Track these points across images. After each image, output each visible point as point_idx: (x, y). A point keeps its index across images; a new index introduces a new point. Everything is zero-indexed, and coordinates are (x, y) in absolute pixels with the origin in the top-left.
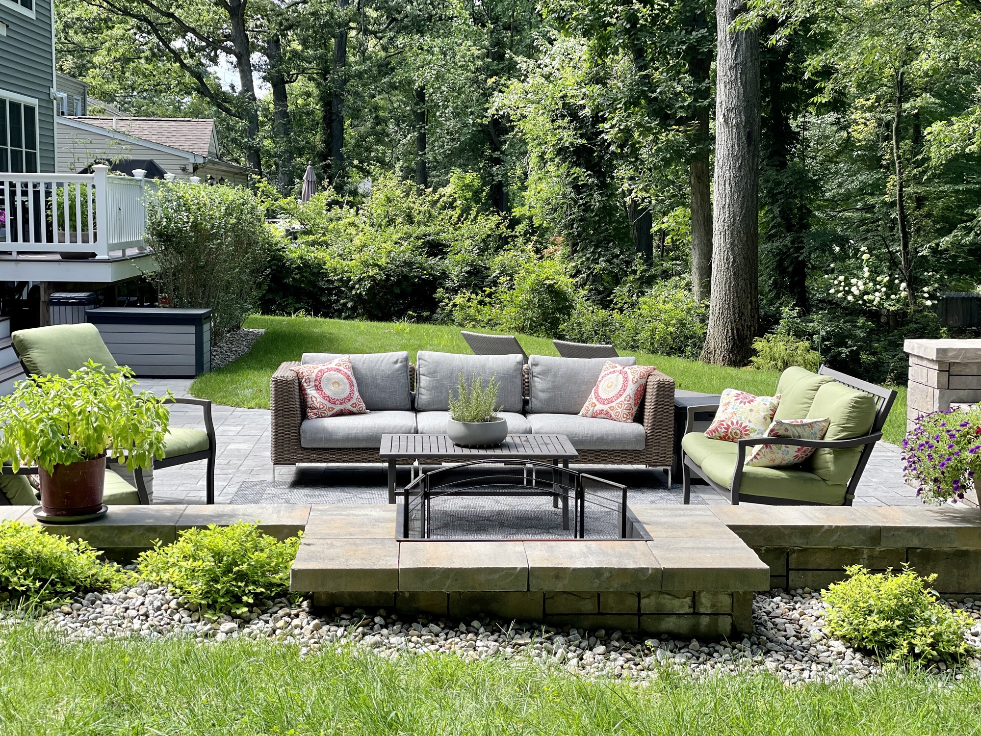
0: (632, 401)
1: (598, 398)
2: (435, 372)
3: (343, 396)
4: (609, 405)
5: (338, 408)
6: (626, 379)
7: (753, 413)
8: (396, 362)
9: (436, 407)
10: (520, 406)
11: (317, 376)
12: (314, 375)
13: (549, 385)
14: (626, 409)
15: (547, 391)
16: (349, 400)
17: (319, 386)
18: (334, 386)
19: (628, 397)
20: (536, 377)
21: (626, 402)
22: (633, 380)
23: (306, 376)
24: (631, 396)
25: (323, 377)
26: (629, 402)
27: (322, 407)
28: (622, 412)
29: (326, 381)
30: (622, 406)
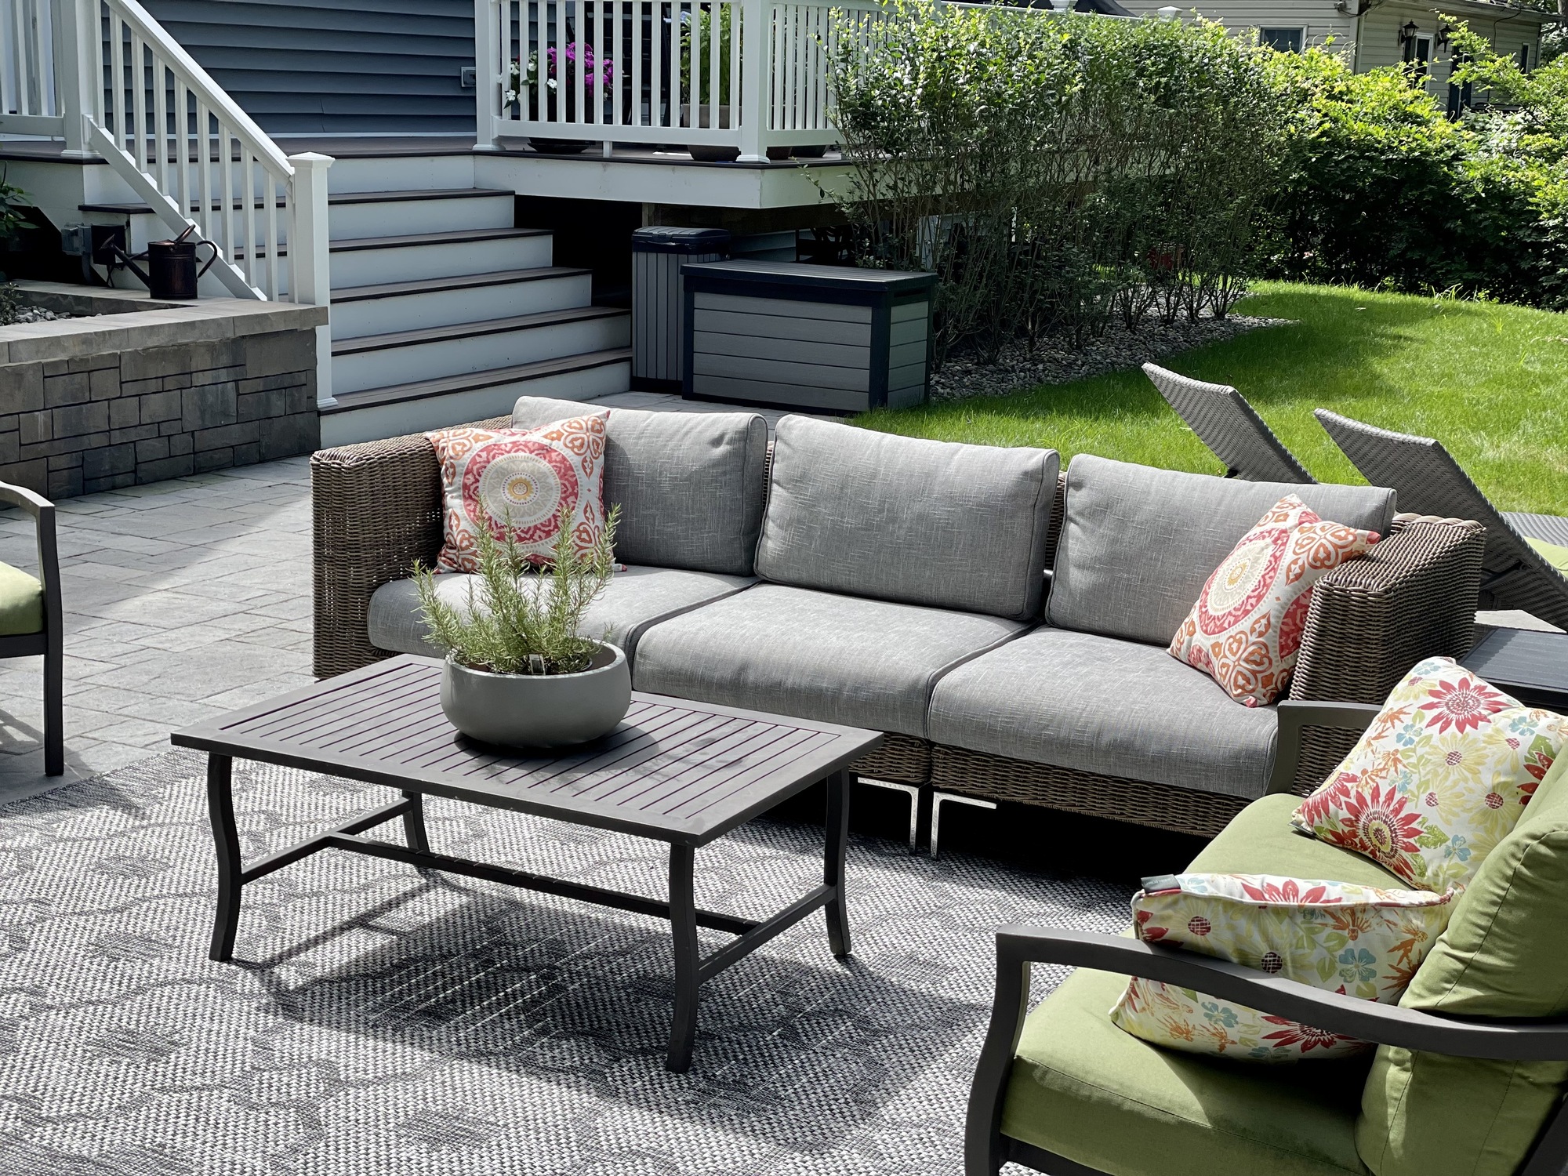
0: (1270, 638)
2: (803, 478)
3: (531, 521)
4: (1213, 639)
6: (1275, 562)
7: (1456, 772)
8: (717, 442)
9: (793, 575)
10: (1018, 600)
11: (474, 461)
12: (467, 458)
13: (1101, 550)
14: (1247, 661)
15: (1093, 568)
16: (548, 534)
17: (472, 488)
18: (512, 491)
19: (1264, 621)
20: (1072, 520)
21: (1253, 638)
22: (1289, 570)
23: (451, 458)
24: (1272, 620)
25: (489, 466)
26: (1261, 639)
27: (465, 543)
28: (1235, 667)
29: (495, 475)
30: (1239, 649)
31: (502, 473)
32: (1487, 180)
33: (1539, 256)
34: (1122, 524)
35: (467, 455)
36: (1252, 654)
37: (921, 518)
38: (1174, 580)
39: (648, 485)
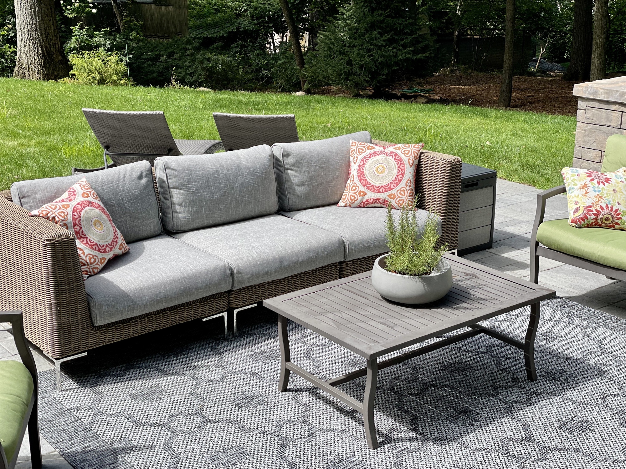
1: (367, 185)
2: (189, 182)
4: (387, 193)
6: (400, 161)
7: (618, 194)
8: (140, 177)
11: (73, 219)
13: (306, 177)
14: (409, 196)
15: (305, 185)
17: (81, 232)
18: (97, 228)
19: (409, 182)
20: (288, 169)
21: (408, 188)
22: (409, 163)
23: (63, 221)
24: (412, 180)
25: (81, 219)
26: (410, 188)
27: (92, 260)
28: (406, 200)
29: (86, 223)
30: (405, 193)
31: (88, 220)
34: (309, 165)
35: (69, 216)
36: (410, 193)
38: (331, 180)
39: (118, 207)
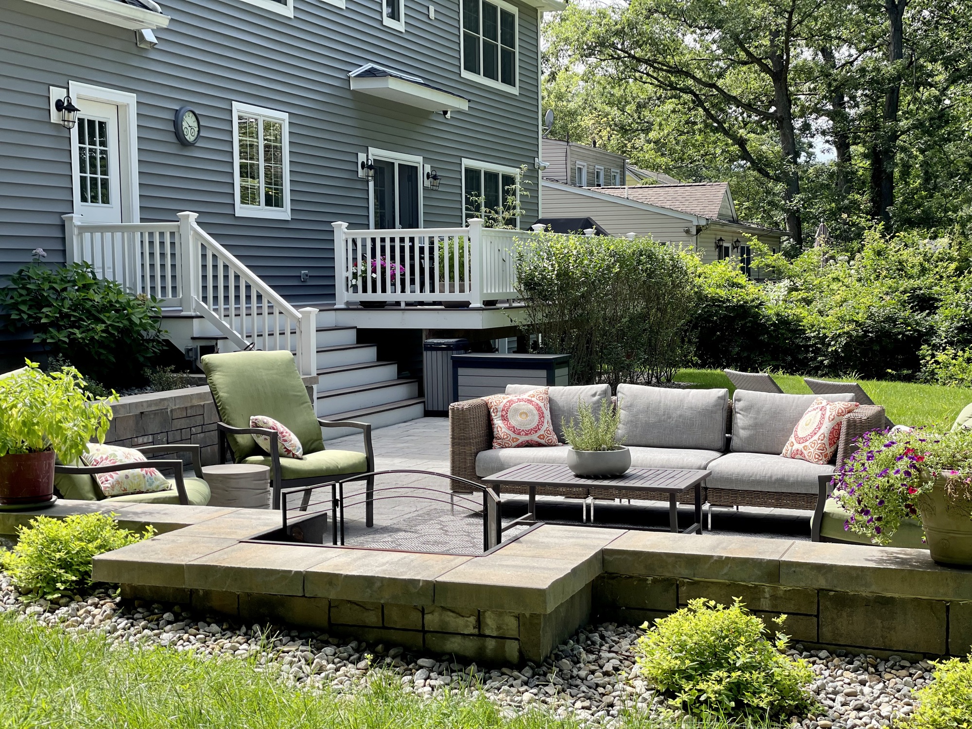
0: (826, 441)
1: (796, 437)
2: (631, 406)
3: (529, 427)
4: (803, 445)
5: (523, 439)
8: (594, 395)
10: (720, 444)
11: (504, 406)
12: (502, 405)
13: (751, 422)
14: (818, 449)
15: (748, 429)
16: (536, 431)
17: (505, 416)
18: (521, 417)
19: (822, 436)
20: (738, 413)
21: (819, 442)
22: (829, 418)
23: (495, 406)
24: (826, 435)
25: (511, 408)
26: (822, 442)
27: (505, 437)
28: (813, 452)
29: (513, 411)
30: (814, 446)
31: (516, 410)
32: (778, 315)
33: (807, 352)
34: (758, 412)
36: (819, 447)
37: (680, 416)
38: (780, 430)
